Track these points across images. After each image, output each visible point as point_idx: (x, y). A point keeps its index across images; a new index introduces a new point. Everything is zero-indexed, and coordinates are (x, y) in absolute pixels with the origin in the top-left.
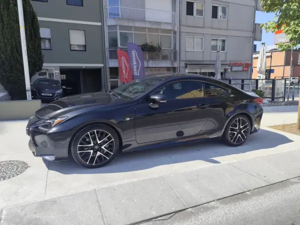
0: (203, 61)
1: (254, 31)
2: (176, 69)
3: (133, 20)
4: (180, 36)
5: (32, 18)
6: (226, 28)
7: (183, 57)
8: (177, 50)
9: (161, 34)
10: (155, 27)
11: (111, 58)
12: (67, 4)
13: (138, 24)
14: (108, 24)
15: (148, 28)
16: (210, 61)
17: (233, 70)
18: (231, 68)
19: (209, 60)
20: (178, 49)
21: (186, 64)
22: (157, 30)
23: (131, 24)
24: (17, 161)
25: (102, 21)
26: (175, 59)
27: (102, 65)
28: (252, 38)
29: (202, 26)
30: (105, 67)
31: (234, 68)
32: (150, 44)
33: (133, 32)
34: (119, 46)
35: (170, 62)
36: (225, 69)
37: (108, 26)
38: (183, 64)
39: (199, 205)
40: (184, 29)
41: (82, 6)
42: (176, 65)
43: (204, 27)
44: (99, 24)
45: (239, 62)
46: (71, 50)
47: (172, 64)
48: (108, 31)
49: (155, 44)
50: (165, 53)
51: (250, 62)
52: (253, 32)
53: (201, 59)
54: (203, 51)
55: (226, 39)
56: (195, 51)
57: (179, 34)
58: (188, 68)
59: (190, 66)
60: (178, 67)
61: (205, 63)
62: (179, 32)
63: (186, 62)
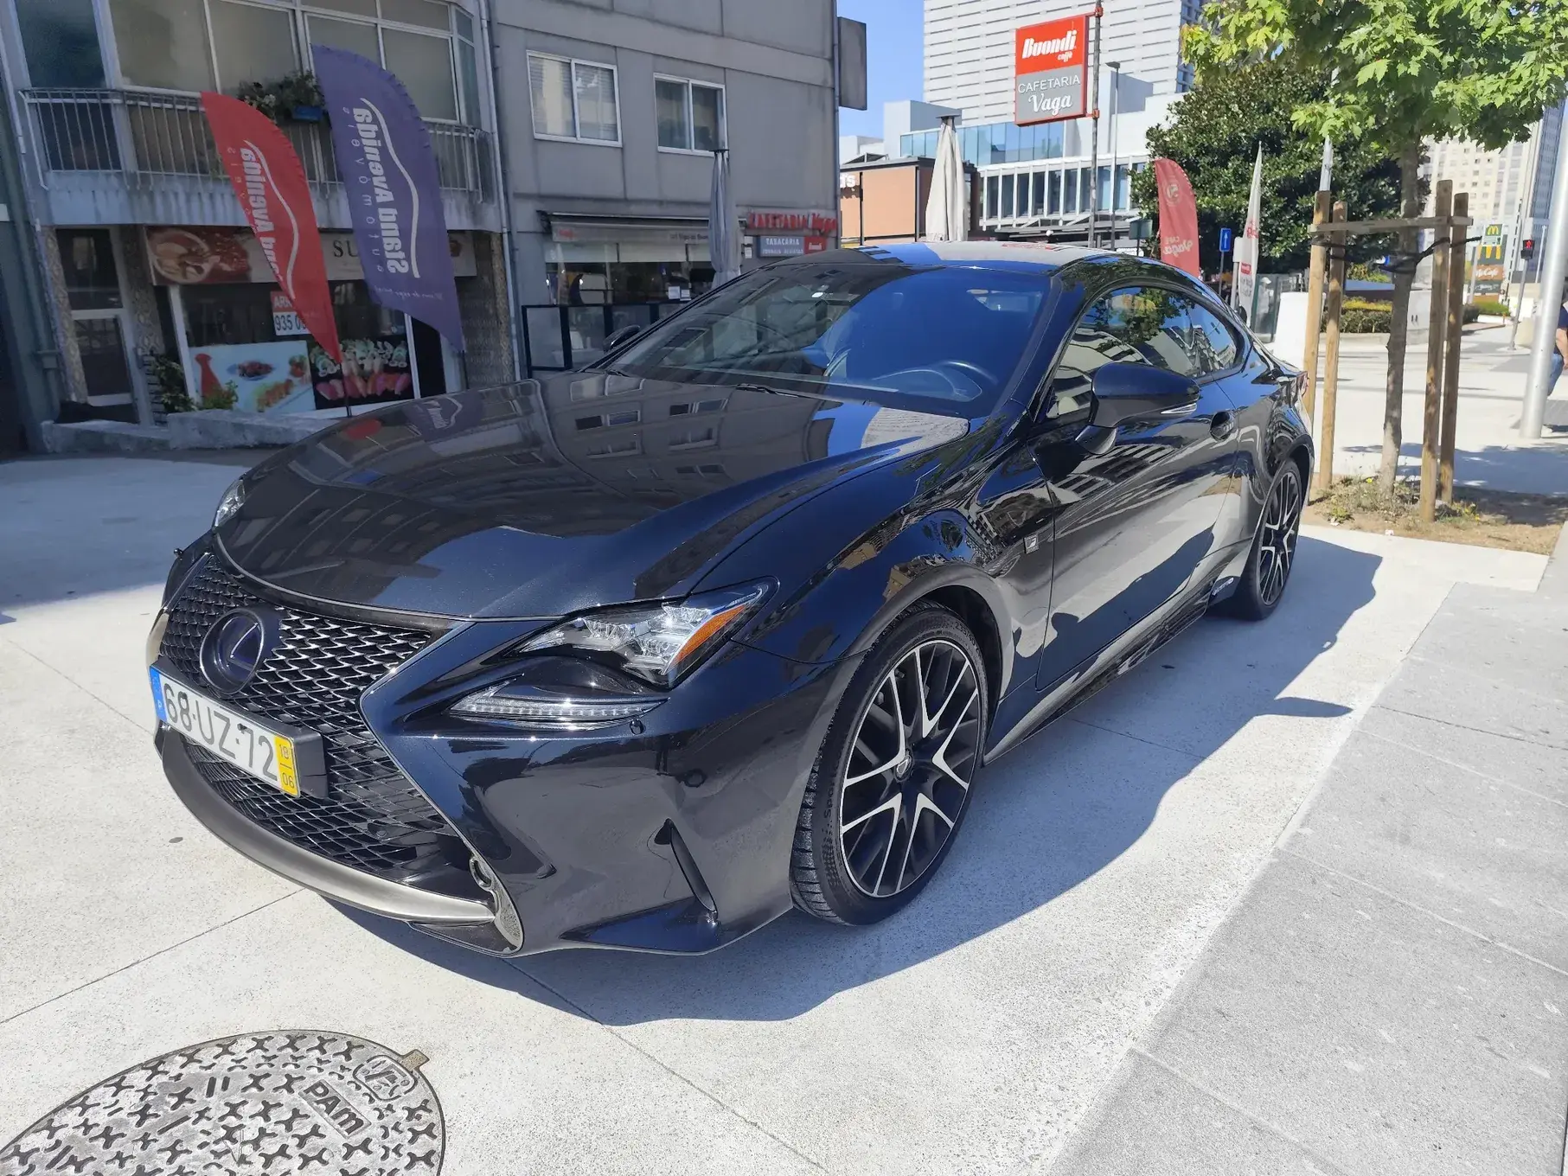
0: (626, 201)
1: (835, 58)
2: (495, 244)
4: (493, 47)
6: (714, 26)
7: (523, 179)
8: (485, 127)
9: (388, 25)
11: (59, 160)
16: (661, 203)
17: (765, 252)
18: (757, 238)
19: (655, 195)
20: (489, 123)
21: (546, 218)
26: (485, 184)
28: (828, 93)
30: (20, 225)
31: (770, 241)
34: (115, 76)
35: (465, 201)
38: (525, 216)
42: (492, 220)
43: (612, 10)
45: (789, 213)
47: (475, 213)
51: (831, 215)
52: (832, 60)
53: (615, 190)
54: (619, 144)
55: (723, 87)
56: (581, 140)
57: (486, 32)
58: (556, 237)
59: (567, 230)
60: (505, 230)
61: (635, 210)
62: (485, 23)
63: (542, 207)
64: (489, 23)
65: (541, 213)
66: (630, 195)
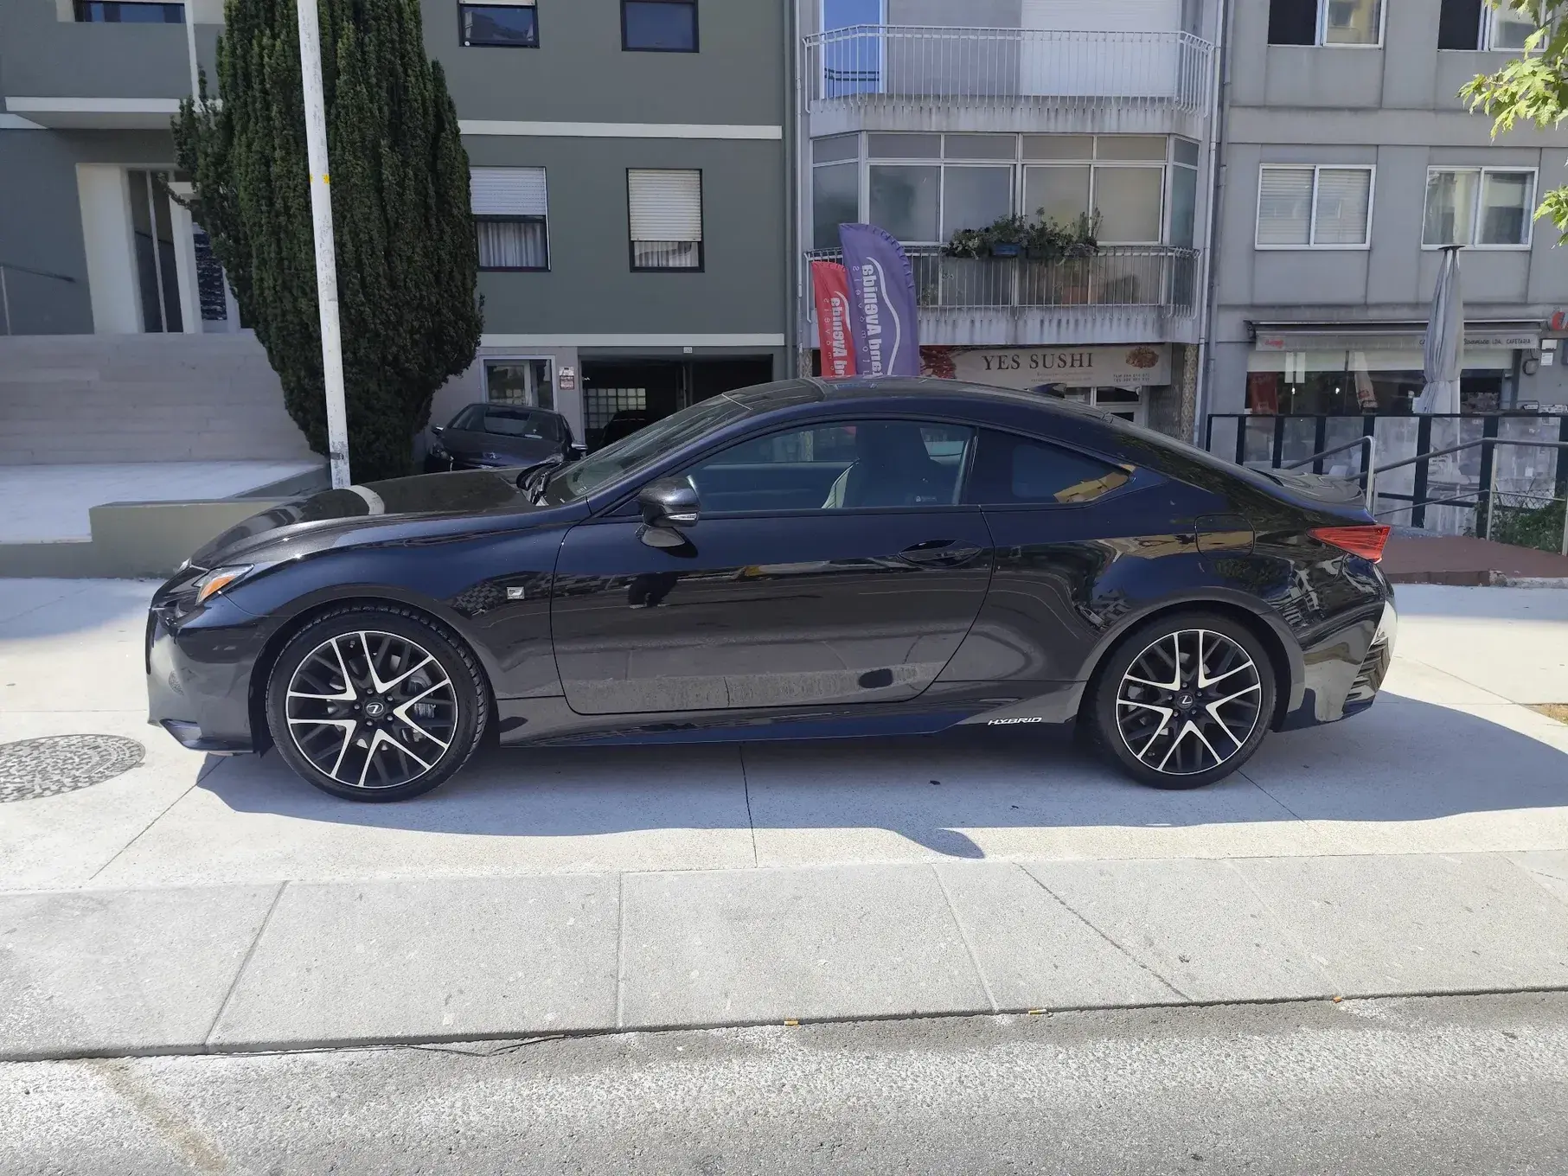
0: (1366, 306)
2: (1189, 354)
3: (945, 99)
4: (1219, 166)
5: (431, 129)
7: (1234, 287)
8: (1197, 243)
9: (1101, 164)
10: (1066, 124)
12: (625, 48)
13: (970, 120)
14: (813, 133)
15: (1029, 137)
16: (1415, 305)
18: (1563, 341)
19: (1410, 298)
20: (1201, 240)
21: (1252, 328)
22: (1076, 142)
23: (934, 122)
24: (121, 739)
25: (785, 114)
26: (1182, 296)
27: (776, 340)
29: (1370, 99)
30: (791, 347)
32: (1031, 220)
33: (941, 162)
35: (1152, 316)
36: (1518, 354)
37: (818, 141)
38: (1229, 327)
39: (687, 1028)
40: (1242, 126)
41: (696, 49)
42: (1186, 330)
43: (1379, 107)
44: (773, 132)
46: (634, 269)
47: (1161, 325)
48: (811, 165)
49: (1064, 222)
50: (1123, 266)
53: (1353, 294)
54: (1366, 246)
55: (1536, 169)
56: (1313, 246)
57: (1213, 154)
58: (1260, 346)
59: (1277, 338)
60: (1203, 341)
61: (1374, 315)
62: (1214, 146)
63: (1251, 316)
64: (1219, 144)
65: (1249, 323)
66: (1372, 299)
